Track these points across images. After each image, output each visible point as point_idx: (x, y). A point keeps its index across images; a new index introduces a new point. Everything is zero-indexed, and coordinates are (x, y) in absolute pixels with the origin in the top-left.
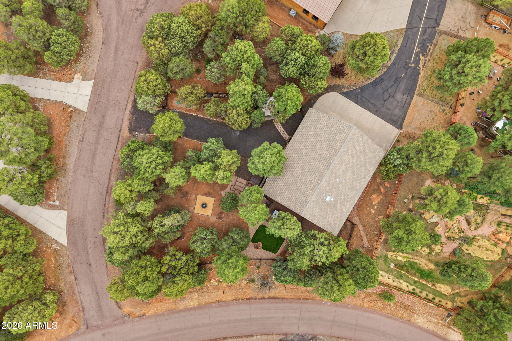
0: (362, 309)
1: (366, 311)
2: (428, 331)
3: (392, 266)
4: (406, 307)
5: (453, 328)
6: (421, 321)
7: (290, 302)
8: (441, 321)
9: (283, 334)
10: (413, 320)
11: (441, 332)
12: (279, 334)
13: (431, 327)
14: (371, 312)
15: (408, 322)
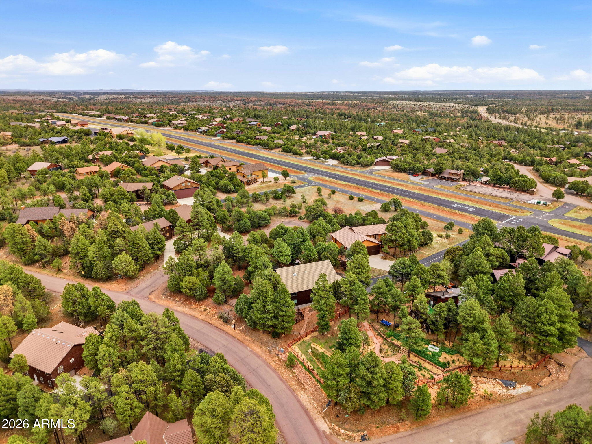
0: (268, 365)
1: (268, 366)
2: (302, 406)
3: (310, 351)
4: (300, 383)
5: (326, 420)
6: (304, 397)
7: (229, 336)
8: (319, 408)
9: (206, 347)
10: (297, 392)
11: (313, 414)
12: (203, 345)
13: (308, 406)
14: (272, 369)
15: (293, 392)
